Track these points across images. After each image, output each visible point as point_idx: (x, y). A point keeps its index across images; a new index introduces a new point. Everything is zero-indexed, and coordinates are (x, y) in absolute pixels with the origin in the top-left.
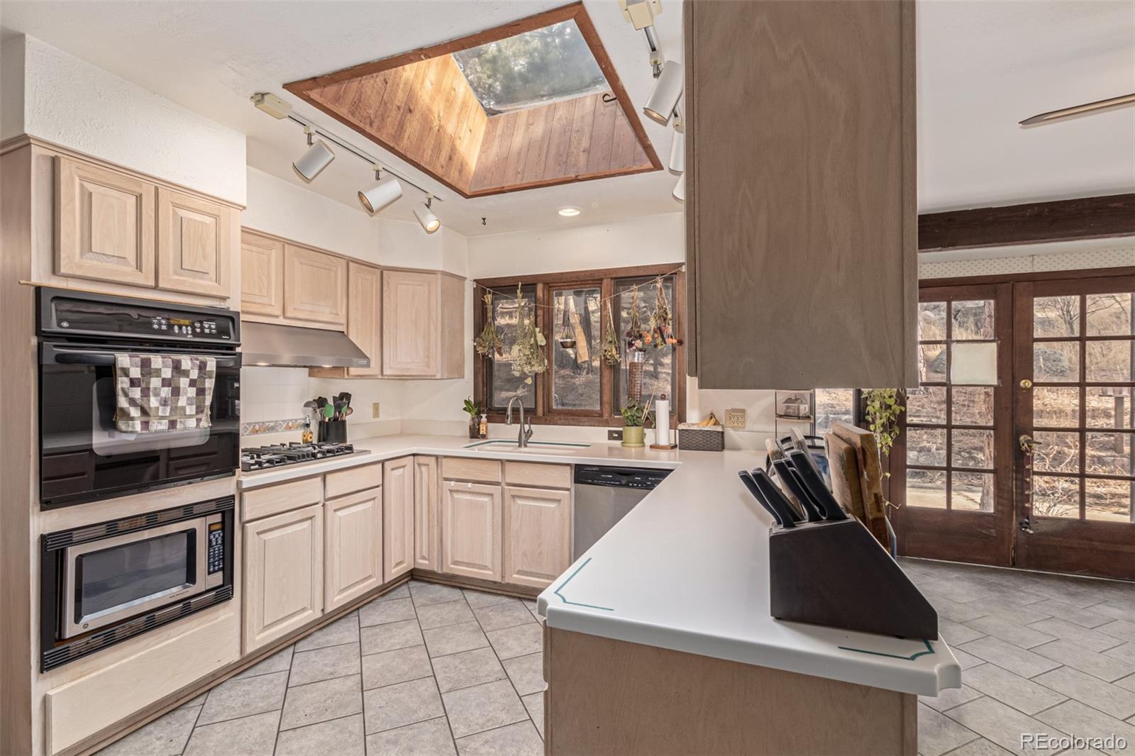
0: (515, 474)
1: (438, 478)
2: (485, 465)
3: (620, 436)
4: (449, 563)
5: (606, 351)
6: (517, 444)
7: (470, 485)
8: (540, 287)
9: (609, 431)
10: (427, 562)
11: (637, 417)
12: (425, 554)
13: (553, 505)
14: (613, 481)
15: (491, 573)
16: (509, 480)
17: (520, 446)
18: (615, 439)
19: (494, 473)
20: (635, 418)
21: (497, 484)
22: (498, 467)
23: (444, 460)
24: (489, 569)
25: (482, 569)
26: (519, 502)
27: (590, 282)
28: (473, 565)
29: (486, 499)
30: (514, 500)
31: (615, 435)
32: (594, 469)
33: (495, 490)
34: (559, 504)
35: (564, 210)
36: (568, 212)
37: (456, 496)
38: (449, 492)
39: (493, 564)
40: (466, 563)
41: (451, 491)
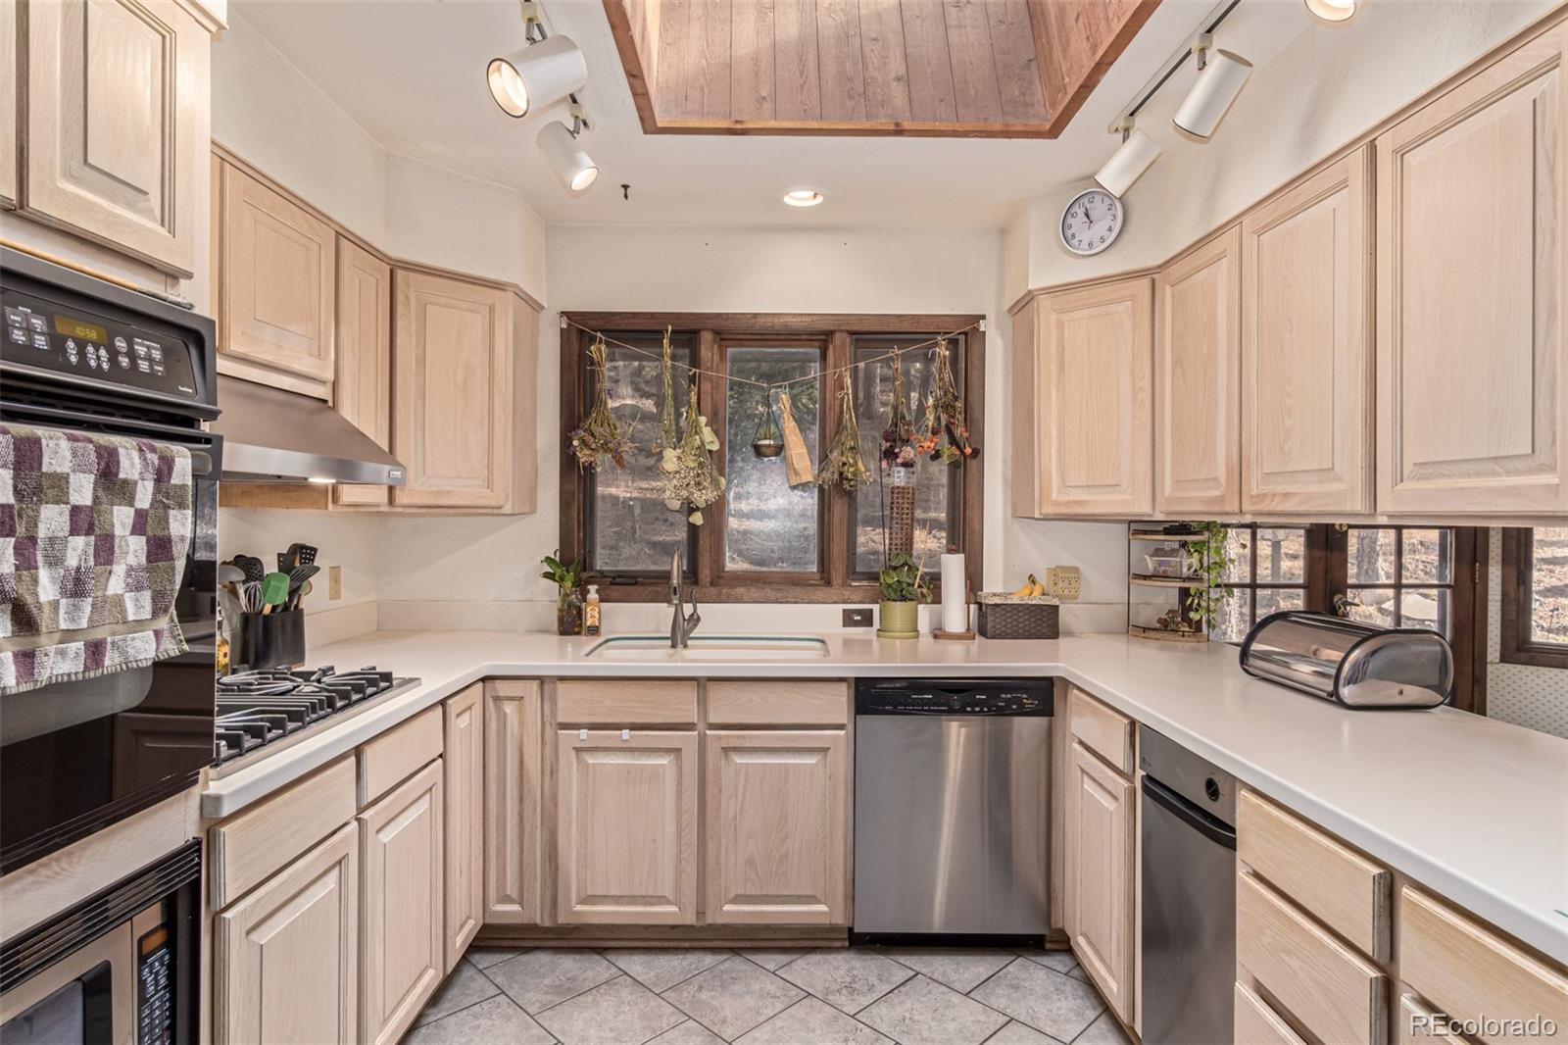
0: (726, 706)
1: (543, 723)
2: (661, 692)
3: (867, 619)
4: (574, 903)
5: (844, 464)
6: (669, 642)
7: (626, 734)
8: (707, 337)
9: (844, 610)
10: (516, 908)
11: (909, 584)
12: (511, 890)
13: (811, 760)
14: (935, 705)
15: (674, 909)
16: (713, 719)
17: (674, 646)
18: (856, 624)
19: (683, 705)
20: (905, 585)
21: (688, 727)
22: (690, 693)
23: (561, 687)
24: (668, 902)
25: (651, 904)
26: (740, 760)
27: (804, 337)
28: (632, 899)
29: (664, 760)
30: (727, 756)
31: (859, 618)
32: (898, 685)
33: (687, 740)
34: (826, 756)
35: (792, 194)
36: (800, 198)
37: (591, 759)
38: (573, 753)
39: (678, 889)
40: (612, 897)
41: (578, 750)
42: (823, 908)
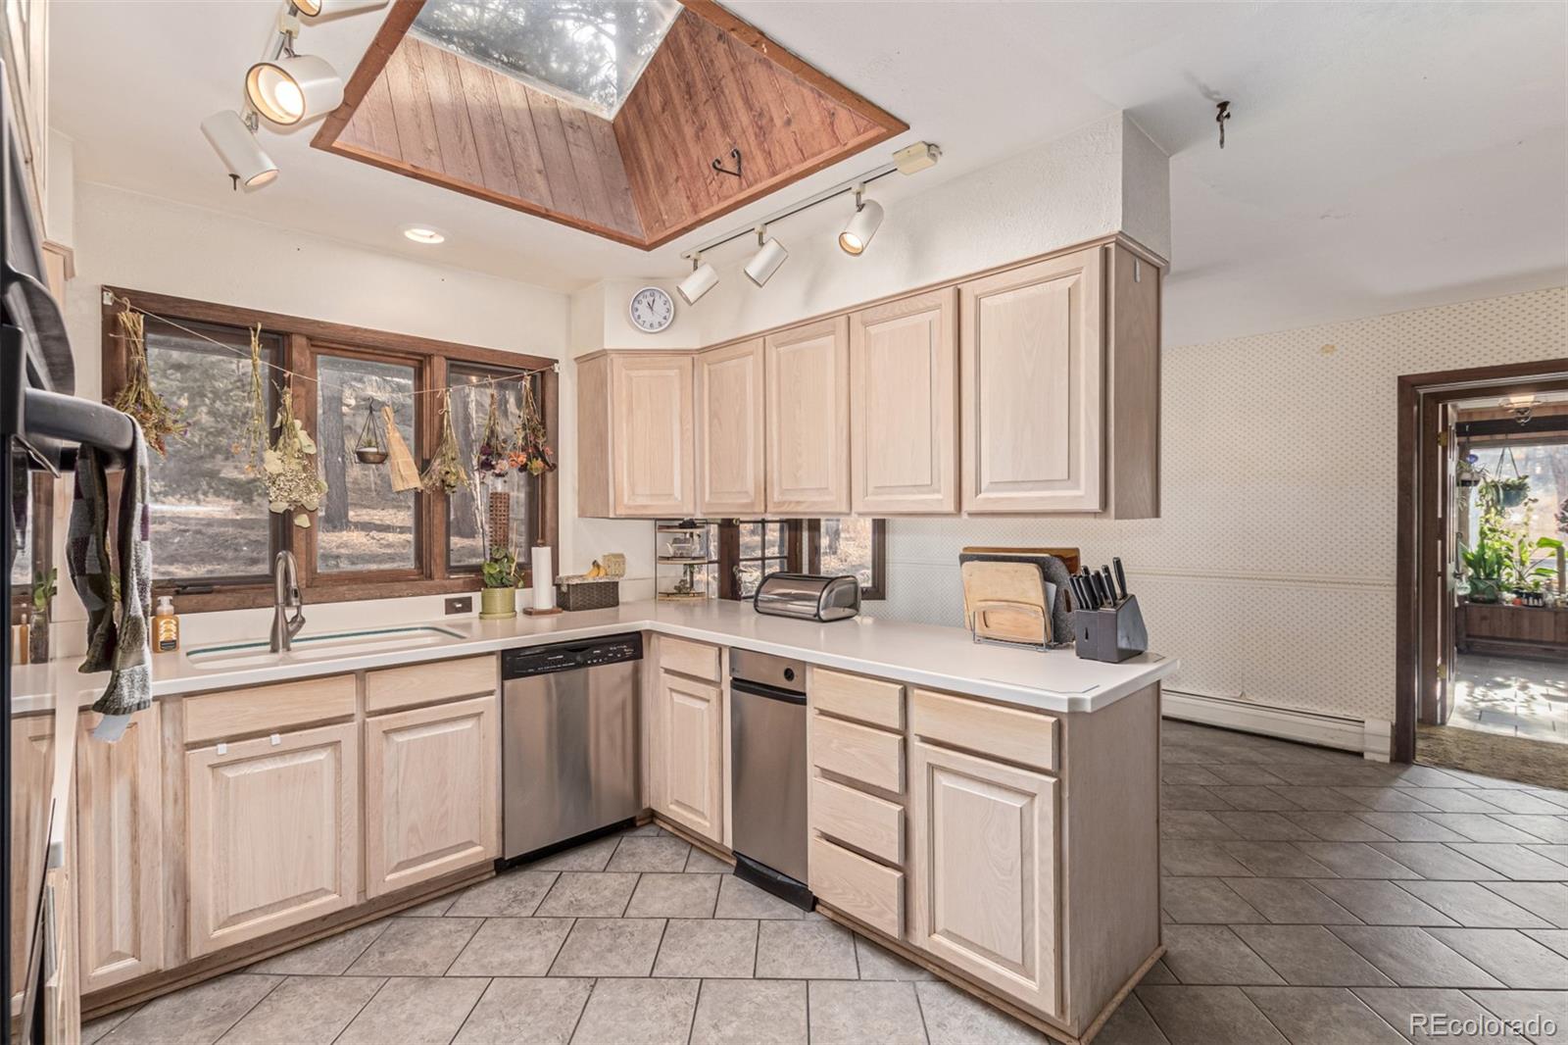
0: (384, 692)
1: (163, 747)
2: (317, 690)
3: (467, 605)
4: (211, 928)
5: (447, 473)
6: (269, 648)
7: (276, 739)
8: (299, 342)
9: (446, 600)
11: (507, 574)
13: (468, 725)
14: (565, 662)
15: (335, 896)
16: (374, 705)
17: (274, 650)
18: (458, 611)
19: (342, 698)
20: (504, 574)
21: (346, 718)
22: (349, 686)
23: (190, 703)
24: (327, 892)
25: (307, 901)
26: (399, 738)
27: (401, 355)
28: (285, 903)
29: (322, 756)
30: (387, 738)
31: (460, 605)
32: (538, 651)
33: (347, 733)
34: (479, 719)
35: (415, 231)
36: (421, 235)
37: (230, 773)
38: (208, 771)
39: (338, 876)
40: (260, 908)
41: (213, 767)
42: (478, 849)
